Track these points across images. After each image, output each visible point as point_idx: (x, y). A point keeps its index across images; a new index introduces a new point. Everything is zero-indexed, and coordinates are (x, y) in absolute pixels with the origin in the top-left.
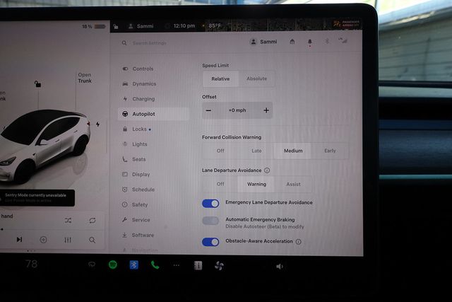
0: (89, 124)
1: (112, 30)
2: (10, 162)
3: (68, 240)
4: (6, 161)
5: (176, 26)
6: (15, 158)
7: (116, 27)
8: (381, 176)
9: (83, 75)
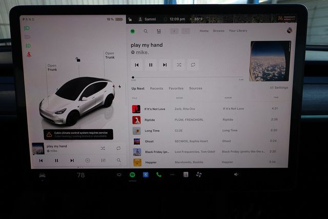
0: (114, 86)
1: (128, 22)
2: (63, 112)
4: (60, 111)
5: (172, 19)
6: (65, 110)
8: (303, 117)
9: (109, 54)
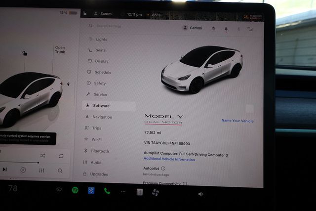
0: (61, 84)
1: (82, 16)
2: (1, 111)
3: (42, 170)
5: (129, 14)
6: (4, 108)
7: (85, 14)
8: (277, 130)
9: (59, 48)
